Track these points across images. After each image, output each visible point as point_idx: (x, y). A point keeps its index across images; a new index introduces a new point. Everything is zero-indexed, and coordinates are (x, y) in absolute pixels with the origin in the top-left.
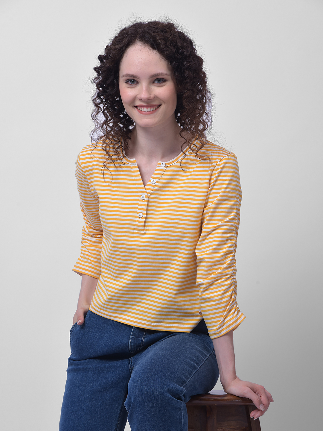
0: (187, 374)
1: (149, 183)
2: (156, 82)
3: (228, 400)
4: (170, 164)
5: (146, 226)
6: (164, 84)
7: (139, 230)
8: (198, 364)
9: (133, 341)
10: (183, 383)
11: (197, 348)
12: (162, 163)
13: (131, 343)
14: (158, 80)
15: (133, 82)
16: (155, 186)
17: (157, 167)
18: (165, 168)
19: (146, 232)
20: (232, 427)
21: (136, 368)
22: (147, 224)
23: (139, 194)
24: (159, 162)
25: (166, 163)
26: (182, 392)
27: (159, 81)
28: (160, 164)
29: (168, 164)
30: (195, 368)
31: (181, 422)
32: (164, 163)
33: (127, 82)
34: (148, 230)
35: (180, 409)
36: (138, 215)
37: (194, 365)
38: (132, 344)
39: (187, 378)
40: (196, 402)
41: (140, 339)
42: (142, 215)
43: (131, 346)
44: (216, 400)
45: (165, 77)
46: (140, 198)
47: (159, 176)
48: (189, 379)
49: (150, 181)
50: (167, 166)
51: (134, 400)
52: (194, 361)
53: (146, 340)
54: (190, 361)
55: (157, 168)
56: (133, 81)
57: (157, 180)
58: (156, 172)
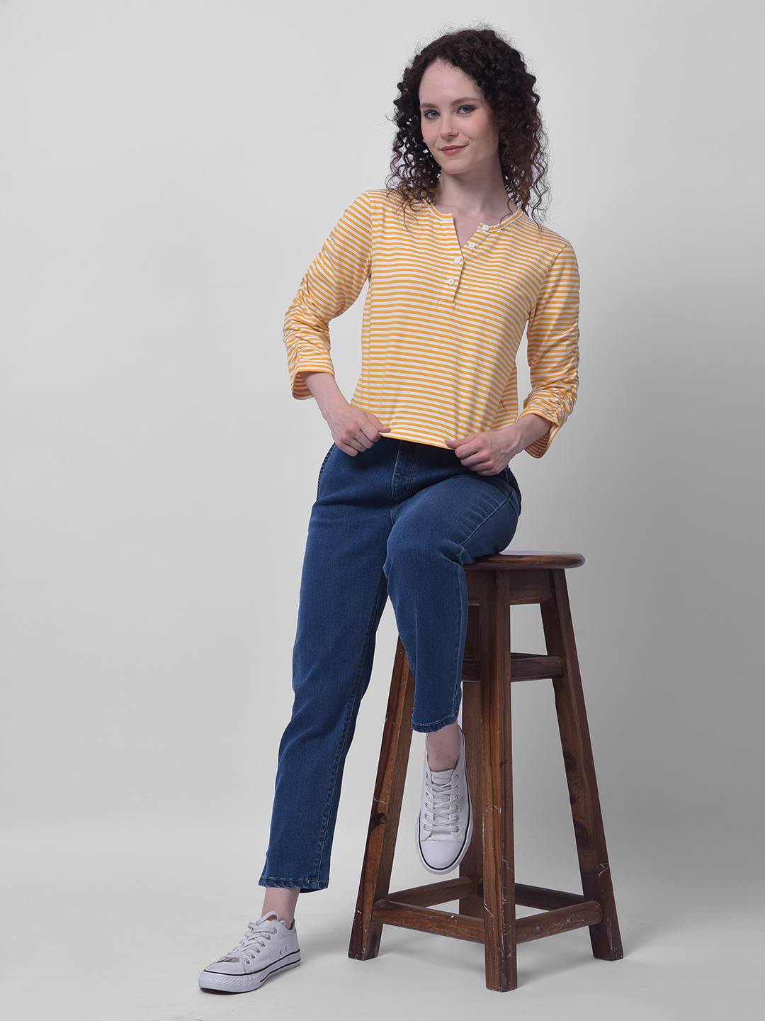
0: (467, 529)
2: (462, 111)
3: (526, 561)
6: (472, 113)
7: (447, 301)
8: (485, 516)
9: (397, 481)
10: (461, 540)
11: (484, 494)
12: (485, 226)
13: (395, 483)
14: (464, 108)
15: (434, 114)
16: (473, 251)
17: (478, 229)
18: (487, 233)
20: (530, 598)
21: (399, 519)
23: (452, 257)
26: (459, 550)
27: (466, 109)
28: (481, 226)
29: (493, 229)
30: (479, 520)
31: (459, 594)
32: (488, 226)
33: (426, 115)
35: (456, 574)
37: (479, 517)
38: (396, 485)
39: (468, 533)
40: (481, 565)
41: (407, 478)
42: (453, 282)
43: (394, 487)
44: (509, 562)
45: (471, 103)
46: (452, 262)
47: (480, 241)
48: (470, 534)
49: (468, 245)
50: (490, 231)
51: (394, 561)
52: (479, 512)
53: (414, 481)
54: (473, 511)
55: (478, 231)
56: (434, 112)
57: (477, 245)
58: (475, 234)
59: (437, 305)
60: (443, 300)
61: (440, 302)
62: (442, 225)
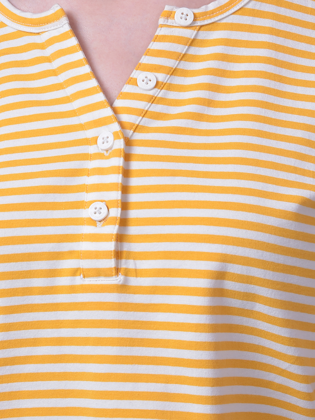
1: (127, 89)
4: (210, 18)
5: (124, 255)
7: (98, 273)
12: (178, 12)
16: (152, 100)
17: (162, 26)
18: (190, 34)
19: (126, 280)
22: (127, 247)
23: (89, 134)
24: (167, 8)
25: (196, 11)
28: (170, 15)
29: (205, 15)
32: (189, 12)
34: (137, 273)
36: (88, 213)
42: (104, 211)
46: (91, 149)
47: (170, 63)
49: (134, 82)
50: (199, 23)
55: (161, 32)
57: (161, 77)
58: (154, 46)
59: (72, 289)
60: (87, 273)
61: (79, 280)
62: (42, 46)
